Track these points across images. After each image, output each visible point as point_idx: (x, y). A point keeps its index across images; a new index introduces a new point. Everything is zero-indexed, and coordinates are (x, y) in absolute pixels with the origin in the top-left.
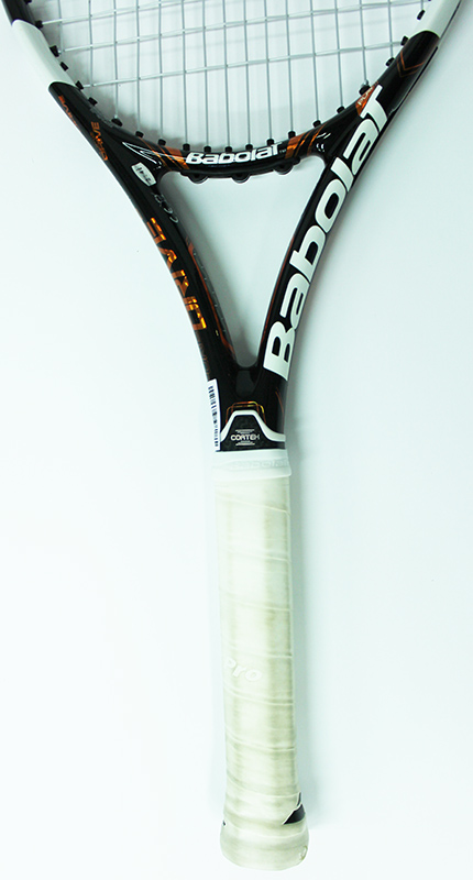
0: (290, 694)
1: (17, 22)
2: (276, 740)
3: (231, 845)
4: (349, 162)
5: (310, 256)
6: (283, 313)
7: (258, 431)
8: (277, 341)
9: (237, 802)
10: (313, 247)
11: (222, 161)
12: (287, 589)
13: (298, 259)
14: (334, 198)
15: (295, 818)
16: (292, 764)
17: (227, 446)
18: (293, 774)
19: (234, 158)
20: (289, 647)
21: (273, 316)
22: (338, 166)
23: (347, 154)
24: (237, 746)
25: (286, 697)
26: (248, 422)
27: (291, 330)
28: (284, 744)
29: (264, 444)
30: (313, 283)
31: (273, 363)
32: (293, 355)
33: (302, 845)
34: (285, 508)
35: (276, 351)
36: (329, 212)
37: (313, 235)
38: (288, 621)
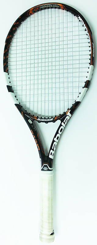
0: (52, 212)
1: (10, 92)
2: (49, 220)
3: (41, 238)
4: (64, 123)
5: (57, 139)
6: (53, 148)
7: (48, 168)
8: (51, 153)
9: (42, 231)
10: (58, 137)
11: (43, 120)
12: (52, 194)
13: (55, 139)
14: (62, 129)
15: (52, 234)
16: (52, 224)
17: (42, 170)
18: (52, 226)
19: (45, 120)
20: (52, 204)
21: (51, 149)
22: (63, 124)
23: (64, 122)
24: (42, 221)
25: (51, 213)
26: (46, 166)
27: (54, 151)
28: (50, 221)
29: (49, 170)
30: (58, 143)
31: (51, 157)
32: (54, 155)
33: (53, 239)
34: (52, 181)
35: (51, 155)
36: (61, 131)
37: (58, 135)
38: (52, 200)
